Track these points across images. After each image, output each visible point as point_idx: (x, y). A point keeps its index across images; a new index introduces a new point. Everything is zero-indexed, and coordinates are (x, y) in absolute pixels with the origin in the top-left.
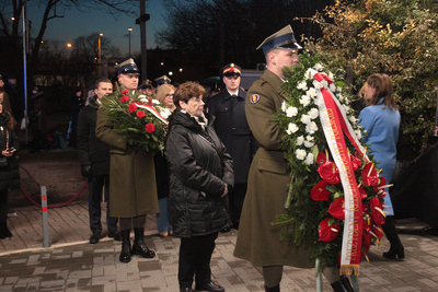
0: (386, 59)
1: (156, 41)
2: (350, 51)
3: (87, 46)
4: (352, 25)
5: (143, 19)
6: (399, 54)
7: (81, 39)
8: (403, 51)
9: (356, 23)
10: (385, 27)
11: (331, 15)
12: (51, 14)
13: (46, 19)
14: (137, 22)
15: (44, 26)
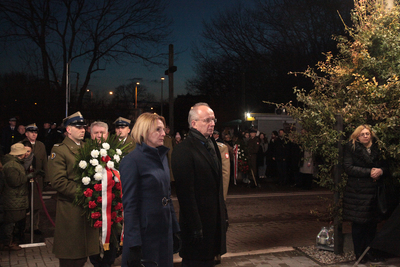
0: (372, 109)
1: (187, 88)
2: (340, 101)
3: (127, 93)
4: (341, 78)
5: (171, 71)
6: (384, 104)
7: (122, 87)
8: (388, 102)
9: (345, 76)
10: (370, 80)
11: (323, 69)
12: (95, 67)
13: (90, 72)
14: (166, 73)
15: (88, 78)
